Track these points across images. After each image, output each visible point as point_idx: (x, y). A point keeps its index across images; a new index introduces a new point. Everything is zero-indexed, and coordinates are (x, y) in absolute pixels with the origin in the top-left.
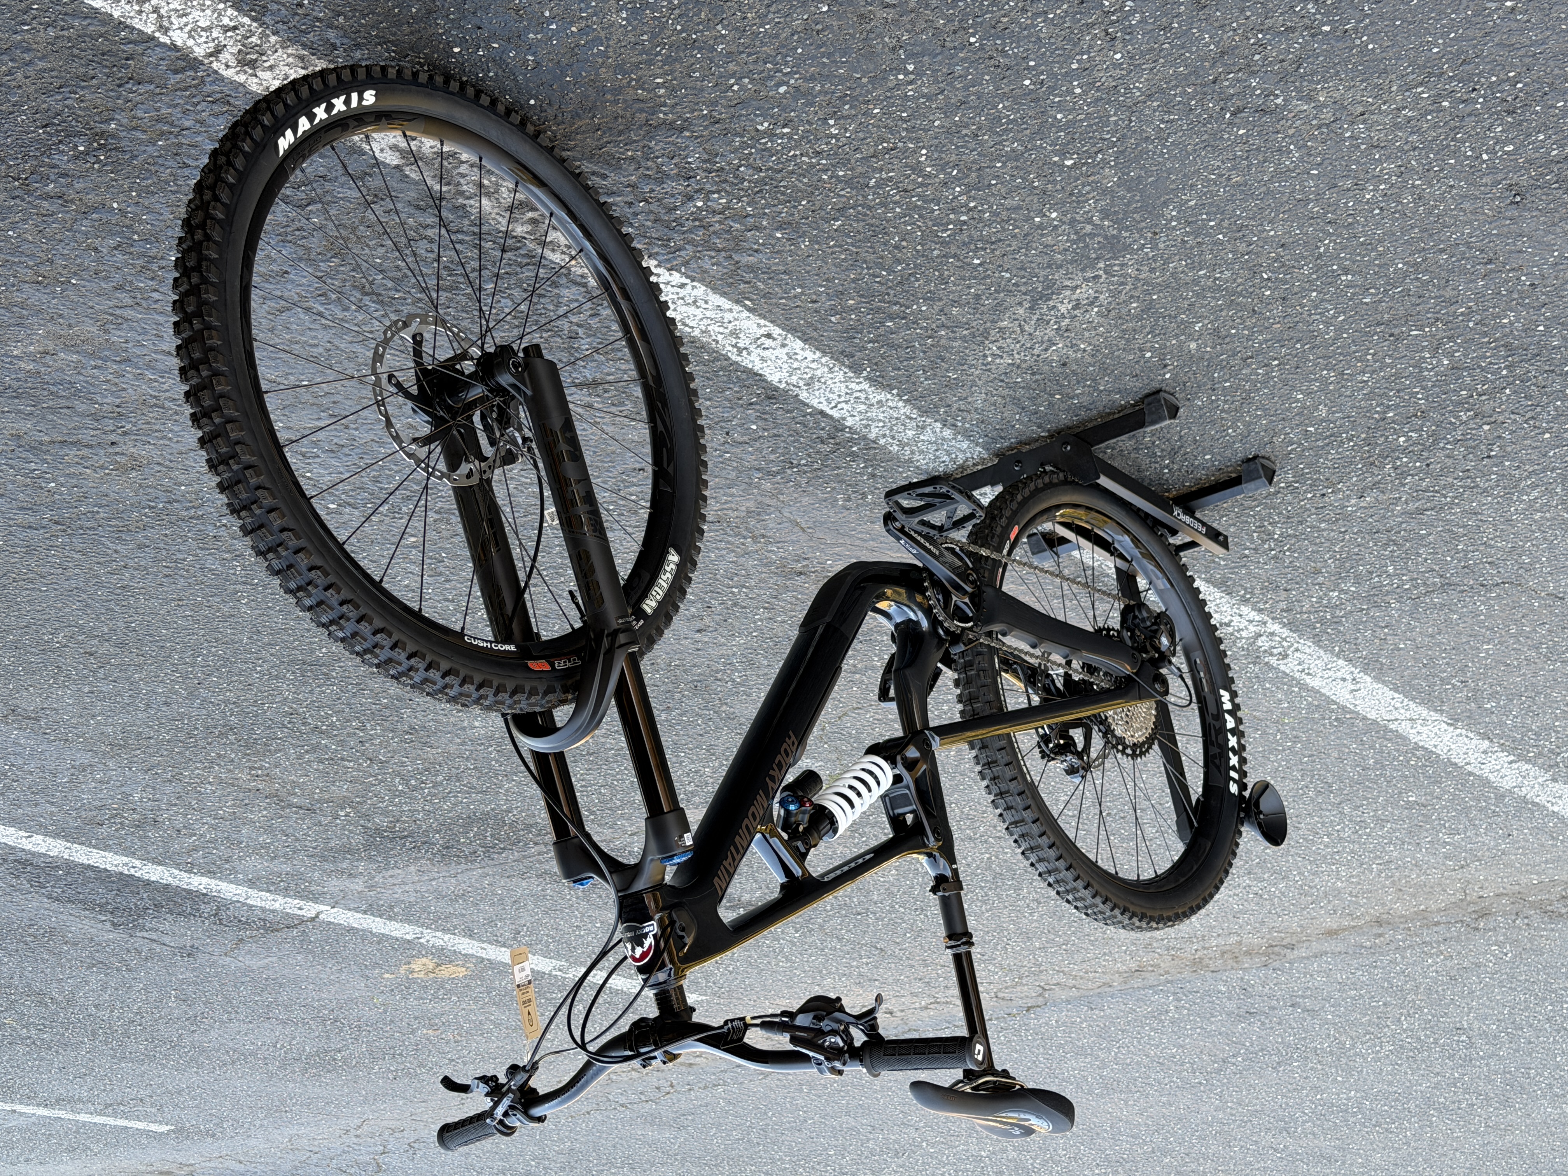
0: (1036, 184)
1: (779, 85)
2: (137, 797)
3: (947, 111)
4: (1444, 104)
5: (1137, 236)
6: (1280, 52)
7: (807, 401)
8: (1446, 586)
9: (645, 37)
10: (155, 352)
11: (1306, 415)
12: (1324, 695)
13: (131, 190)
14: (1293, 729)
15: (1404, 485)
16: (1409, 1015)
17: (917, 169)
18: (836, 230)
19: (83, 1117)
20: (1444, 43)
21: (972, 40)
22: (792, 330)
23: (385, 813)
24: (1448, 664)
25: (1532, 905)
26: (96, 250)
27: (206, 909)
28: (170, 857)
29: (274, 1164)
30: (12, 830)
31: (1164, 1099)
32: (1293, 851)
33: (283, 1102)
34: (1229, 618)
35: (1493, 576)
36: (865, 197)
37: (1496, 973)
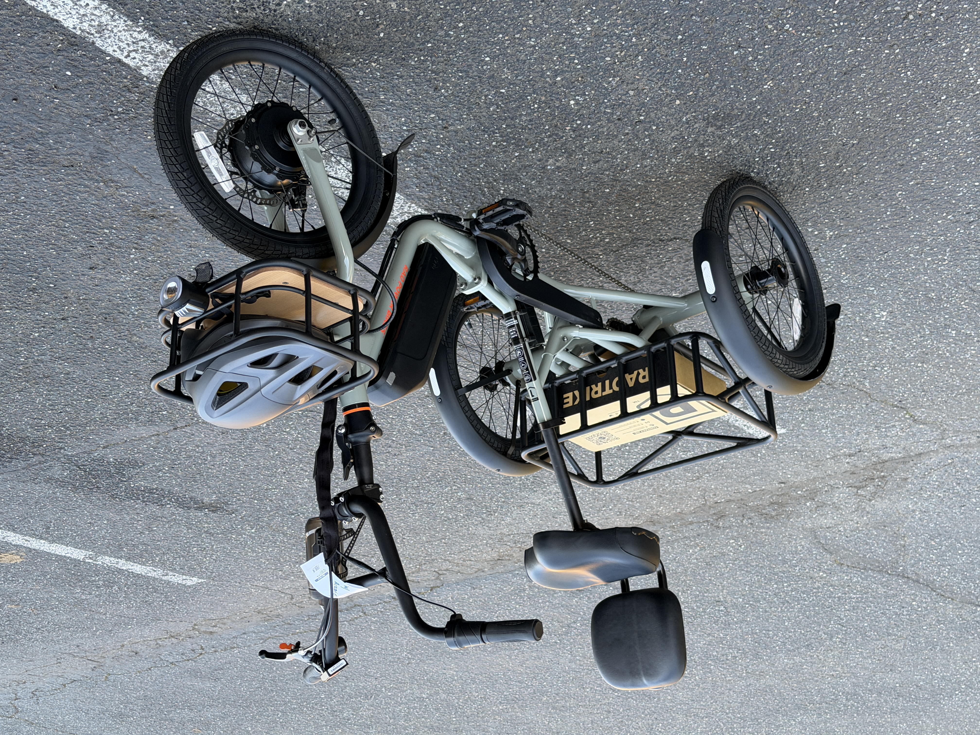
7: (103, 48)
8: (635, 240)
25: (752, 509)
37: (736, 560)
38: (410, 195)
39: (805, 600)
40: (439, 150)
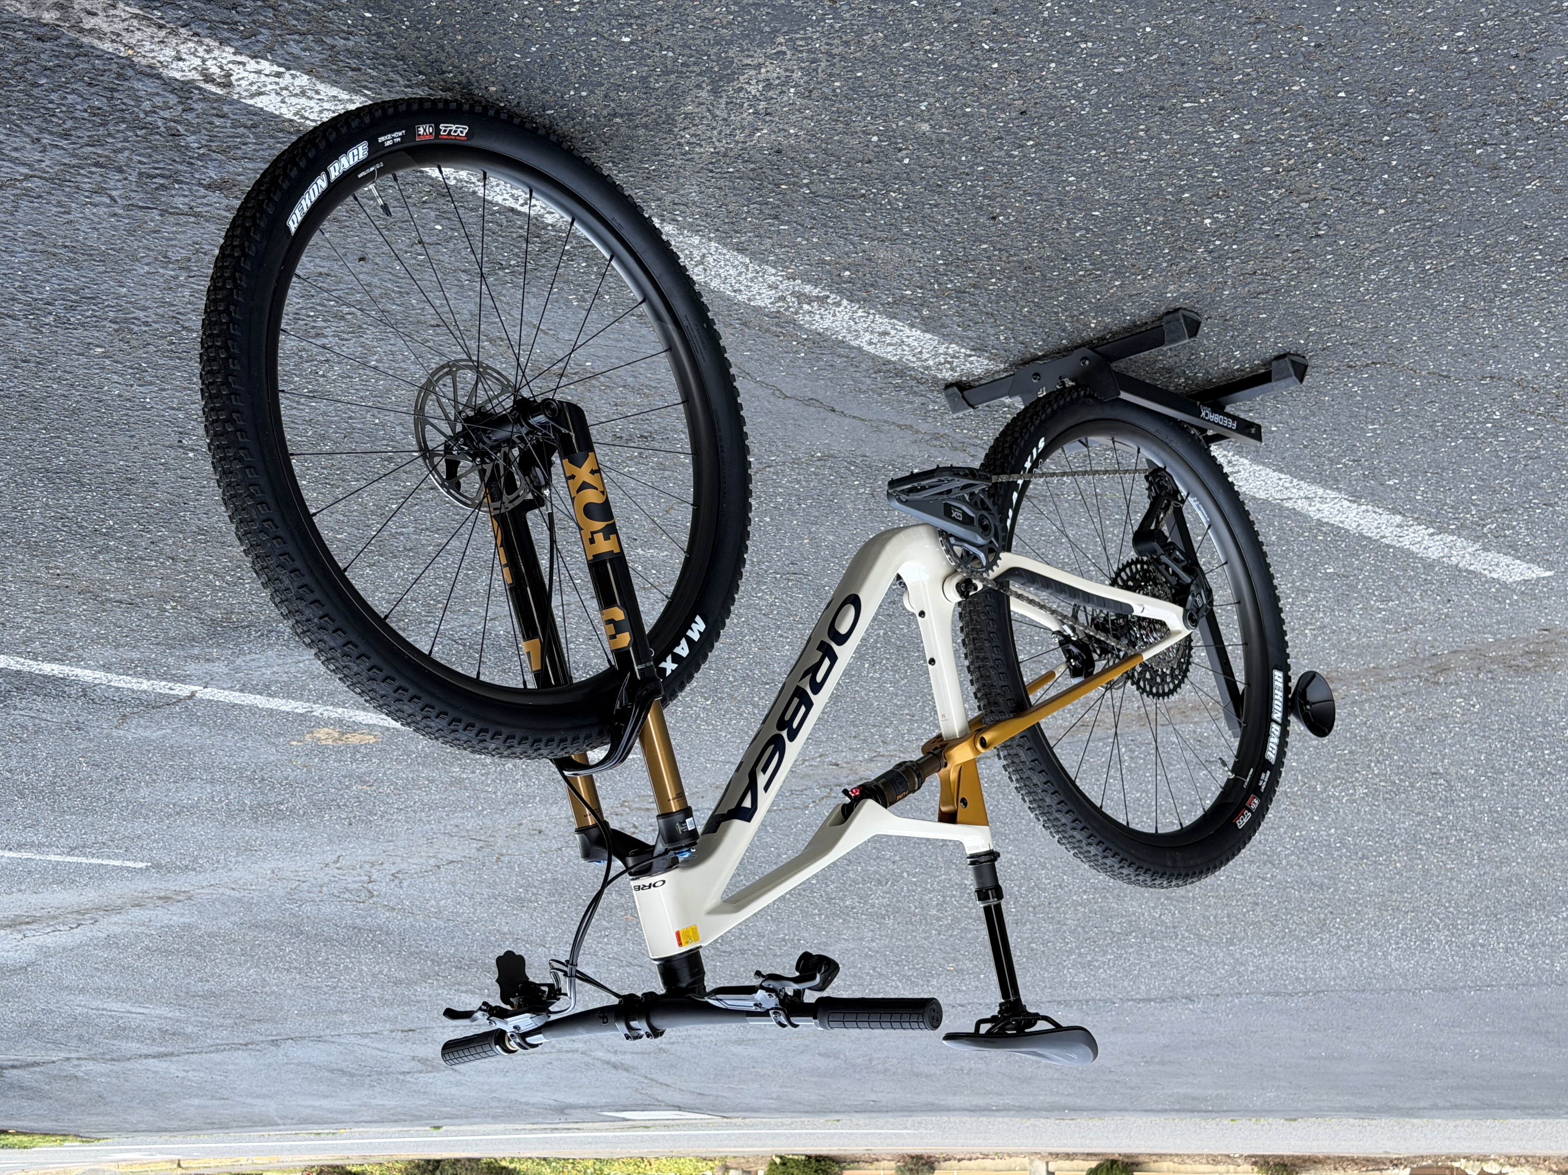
15: (1226, 269)
16: (1379, 762)
23: (213, 605)
24: (1331, 444)
25: (1493, 661)
27: (72, 691)
28: (7, 647)
33: (248, 843)
35: (1359, 357)
37: (1465, 723)
38: (948, 335)
40: (995, 284)
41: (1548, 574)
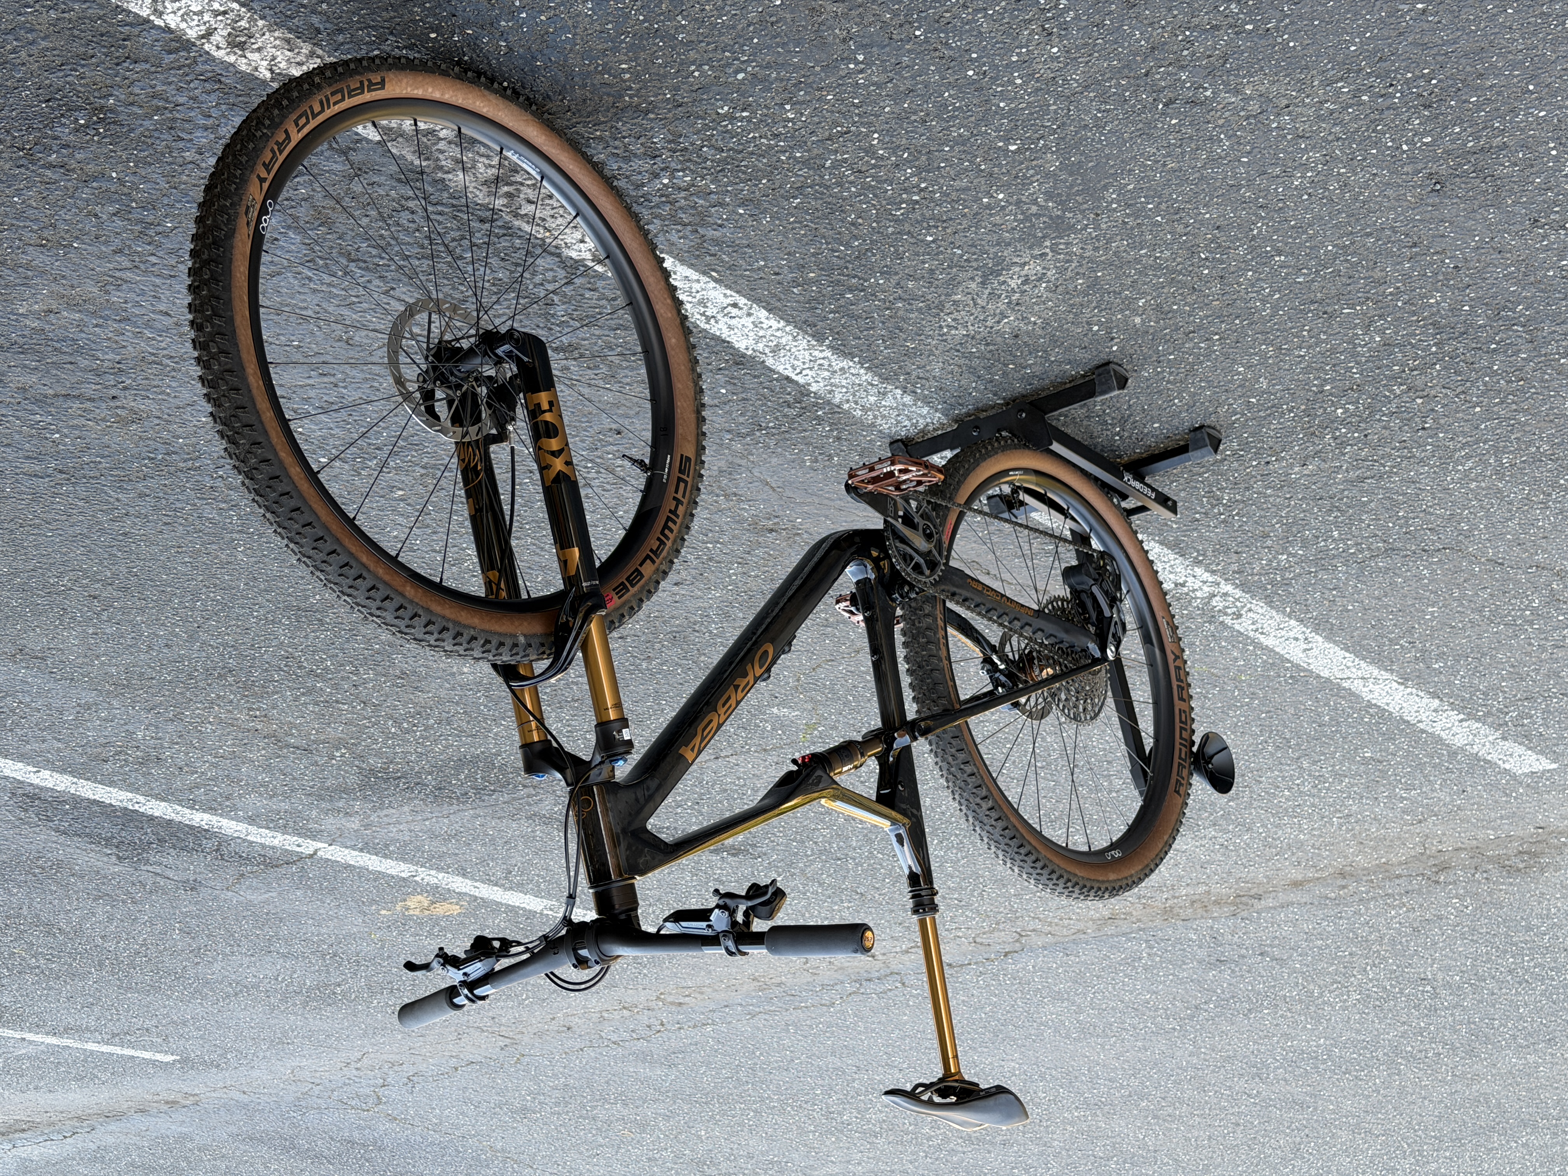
0: (983, 167)
1: (737, 72)
2: (140, 735)
3: (897, 98)
4: (1364, 98)
5: (1080, 216)
6: (1206, 49)
7: (773, 367)
8: (1390, 551)
9: (610, 26)
10: (153, 312)
11: (1247, 388)
12: (1278, 653)
13: (128, 161)
14: (1250, 686)
15: (1344, 455)
16: (1374, 965)
17: (870, 151)
18: (795, 208)
19: (91, 1046)
20: (1361, 42)
21: (918, 33)
22: (758, 300)
23: (379, 754)
24: (1395, 625)
25: (1490, 860)
26: (96, 215)
27: (208, 845)
28: (173, 794)
29: (277, 1095)
30: (20, 765)
31: (1139, 1044)
32: (1255, 804)
33: (285, 1034)
34: (1184, 578)
35: (1434, 542)
36: (822, 177)
37: (1458, 925)
39: (1553, 980)
41: (1554, 766)
